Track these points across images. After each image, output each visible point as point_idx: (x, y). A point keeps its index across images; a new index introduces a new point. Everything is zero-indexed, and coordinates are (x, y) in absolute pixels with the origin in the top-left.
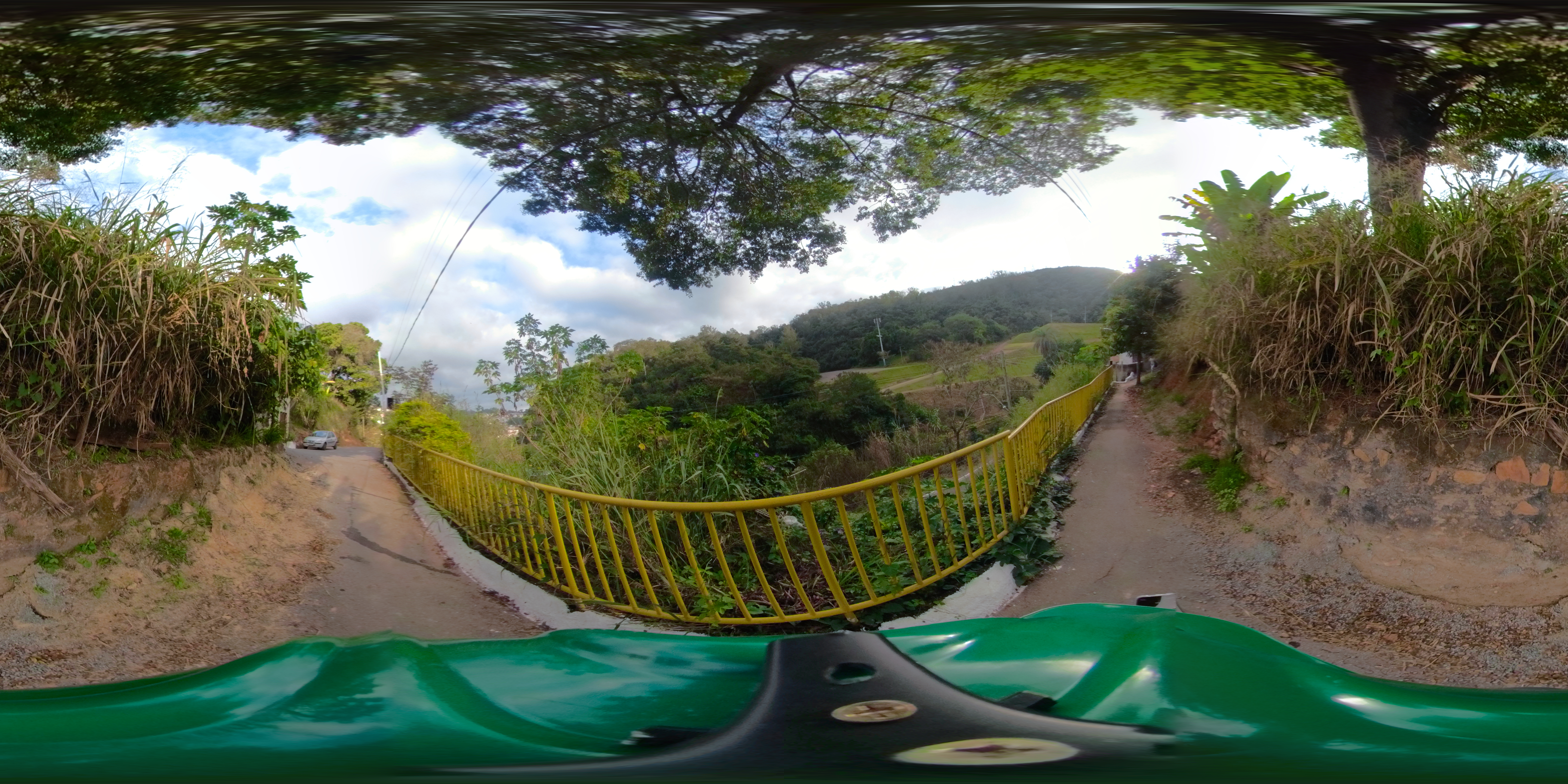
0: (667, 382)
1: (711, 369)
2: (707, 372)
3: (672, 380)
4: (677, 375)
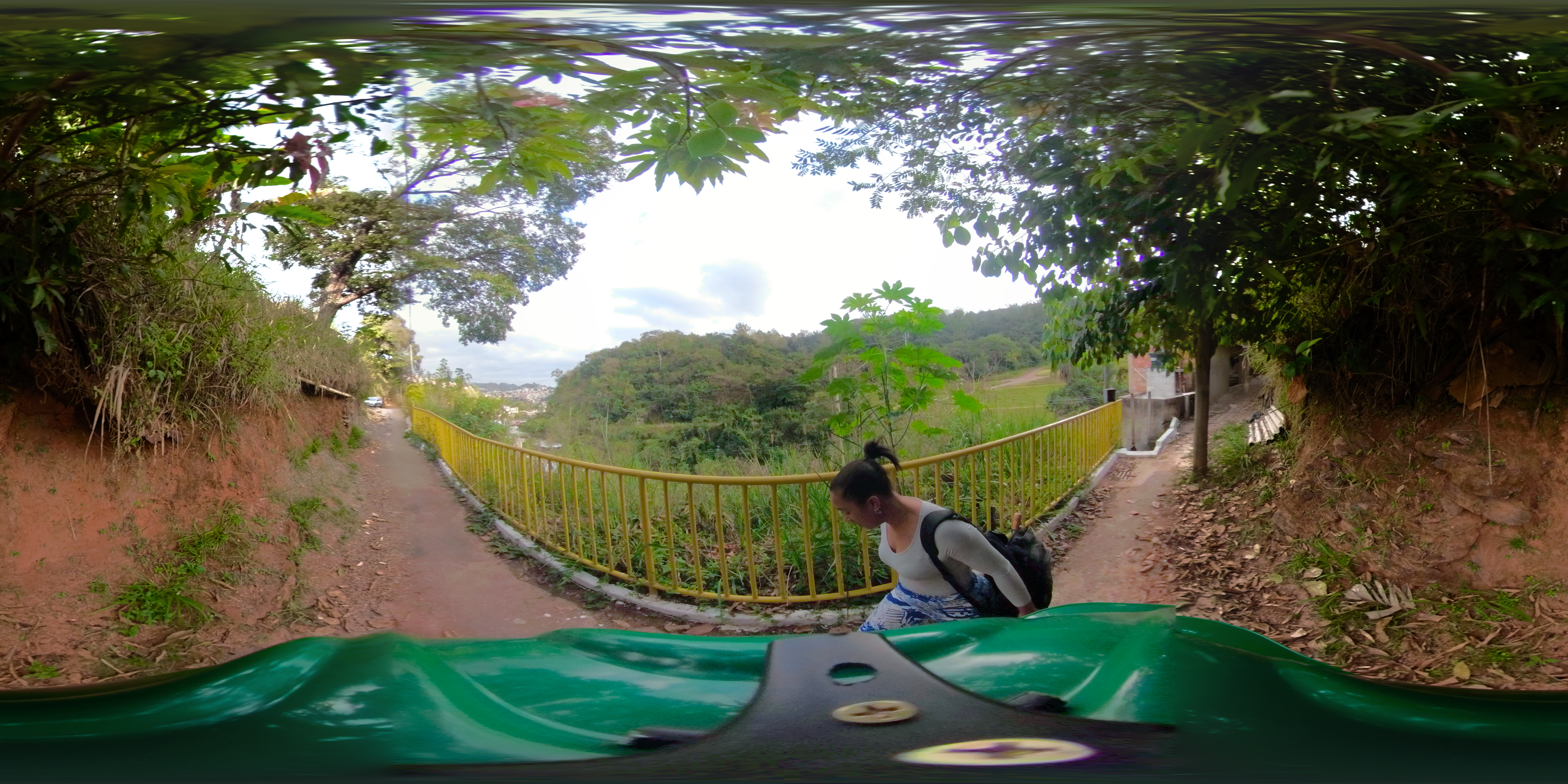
0: (674, 376)
1: (717, 368)
2: (713, 370)
3: (680, 374)
4: (685, 369)
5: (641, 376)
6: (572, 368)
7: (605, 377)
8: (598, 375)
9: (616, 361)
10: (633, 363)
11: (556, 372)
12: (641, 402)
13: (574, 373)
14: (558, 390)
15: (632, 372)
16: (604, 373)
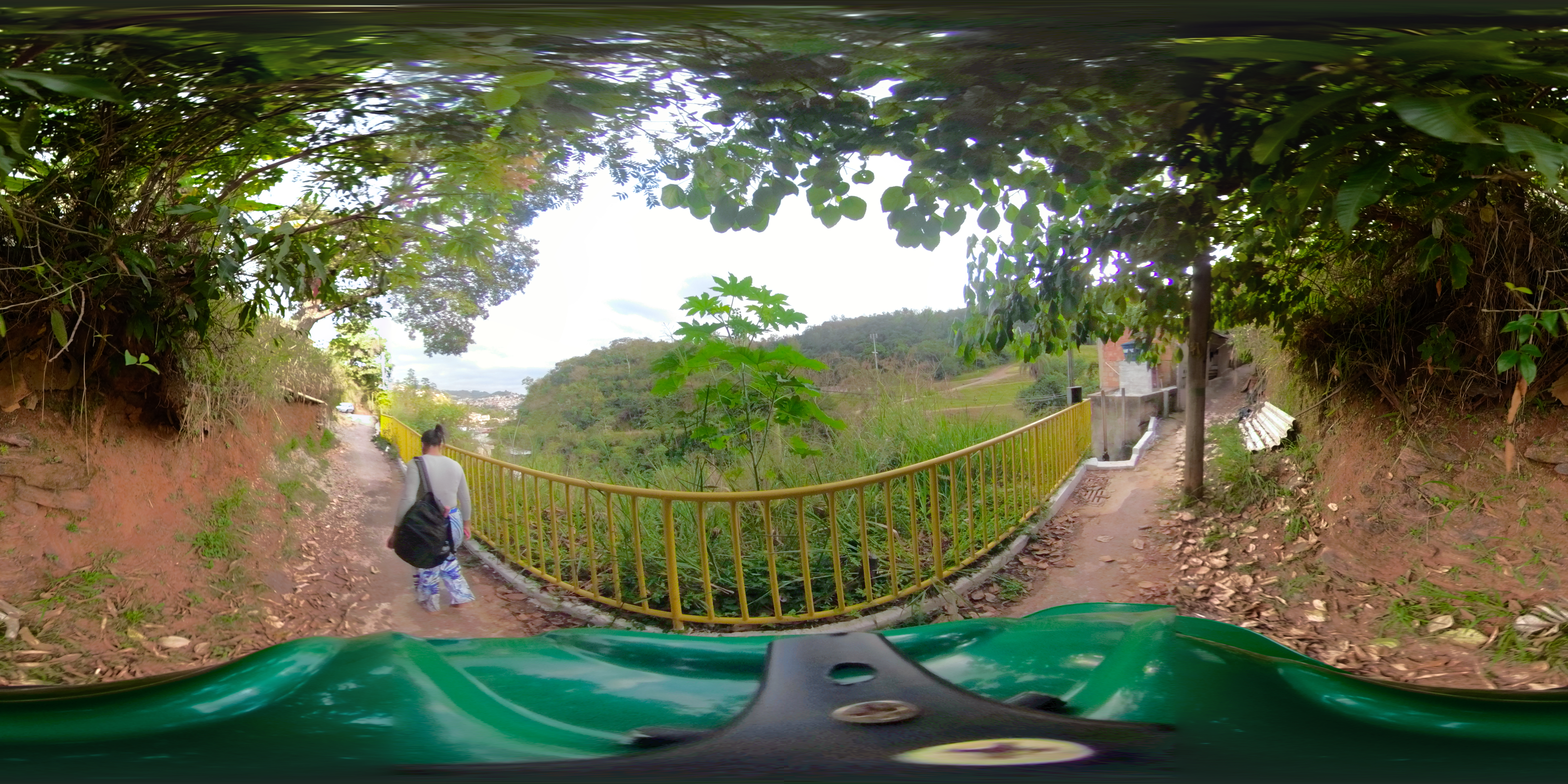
3: (648, 381)
5: (610, 384)
6: (542, 376)
7: (574, 385)
8: (567, 383)
9: (585, 369)
10: (603, 371)
11: (527, 380)
12: (610, 410)
13: (545, 381)
14: (528, 399)
15: (600, 380)
16: (573, 381)
